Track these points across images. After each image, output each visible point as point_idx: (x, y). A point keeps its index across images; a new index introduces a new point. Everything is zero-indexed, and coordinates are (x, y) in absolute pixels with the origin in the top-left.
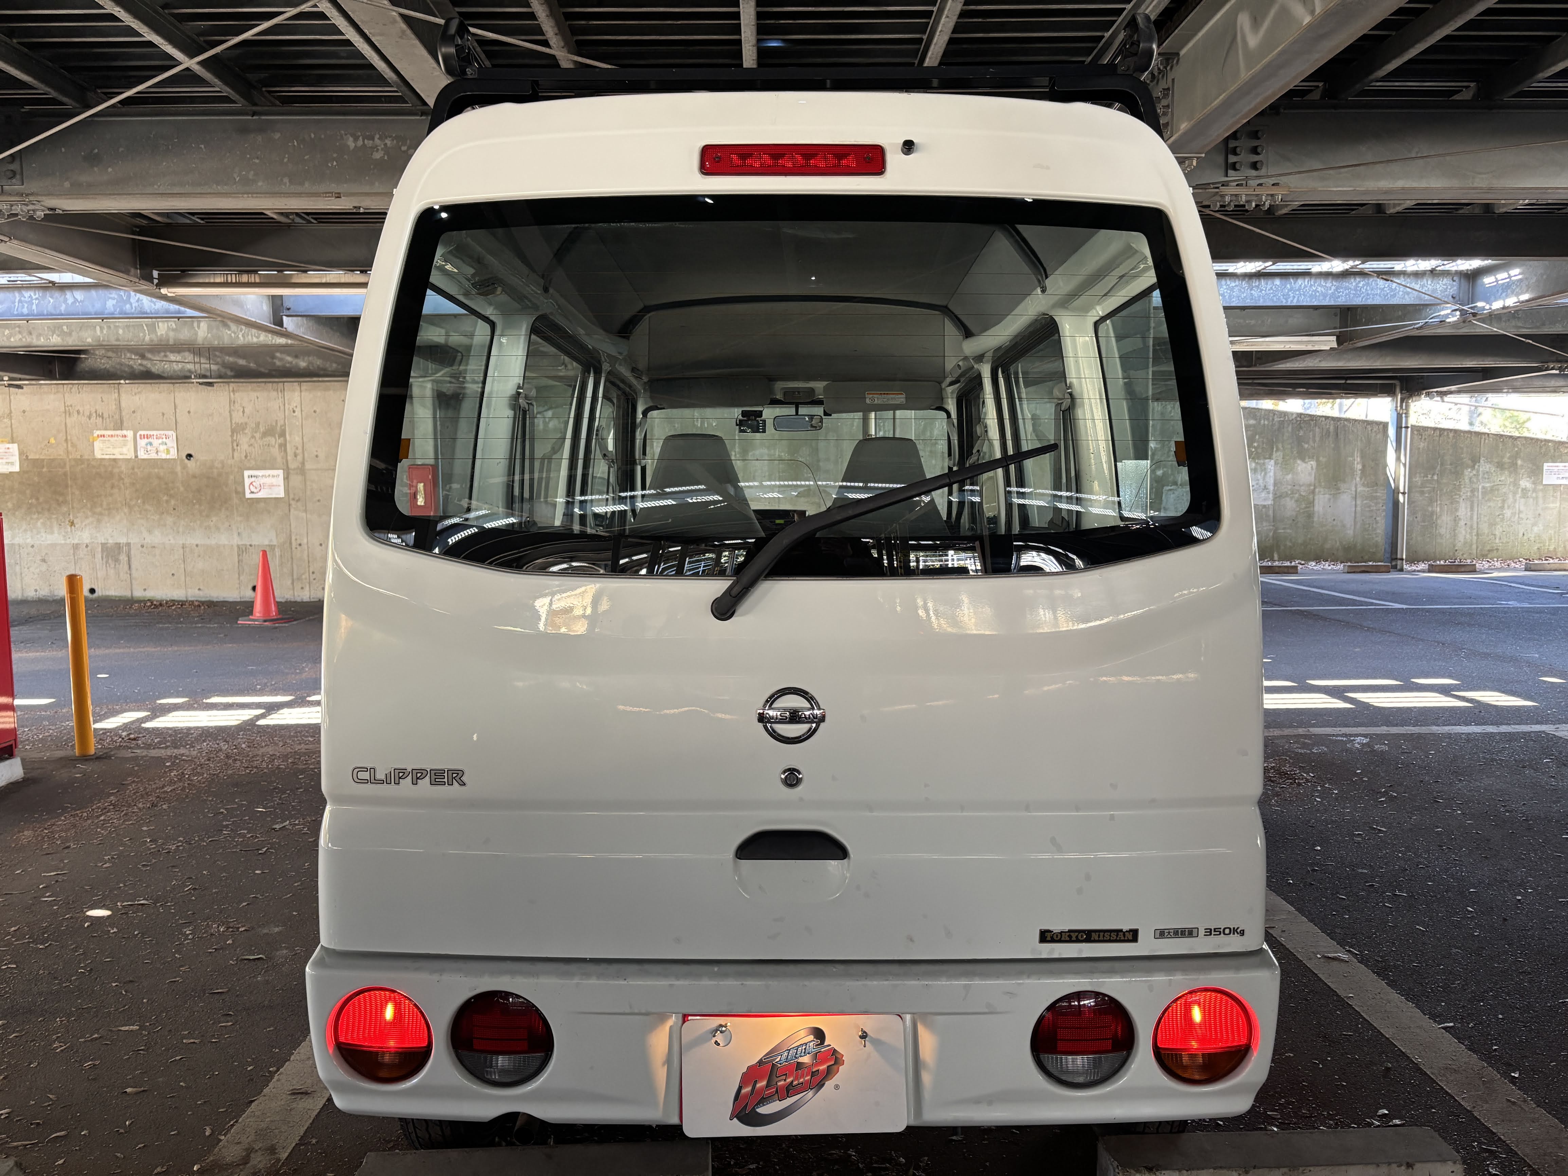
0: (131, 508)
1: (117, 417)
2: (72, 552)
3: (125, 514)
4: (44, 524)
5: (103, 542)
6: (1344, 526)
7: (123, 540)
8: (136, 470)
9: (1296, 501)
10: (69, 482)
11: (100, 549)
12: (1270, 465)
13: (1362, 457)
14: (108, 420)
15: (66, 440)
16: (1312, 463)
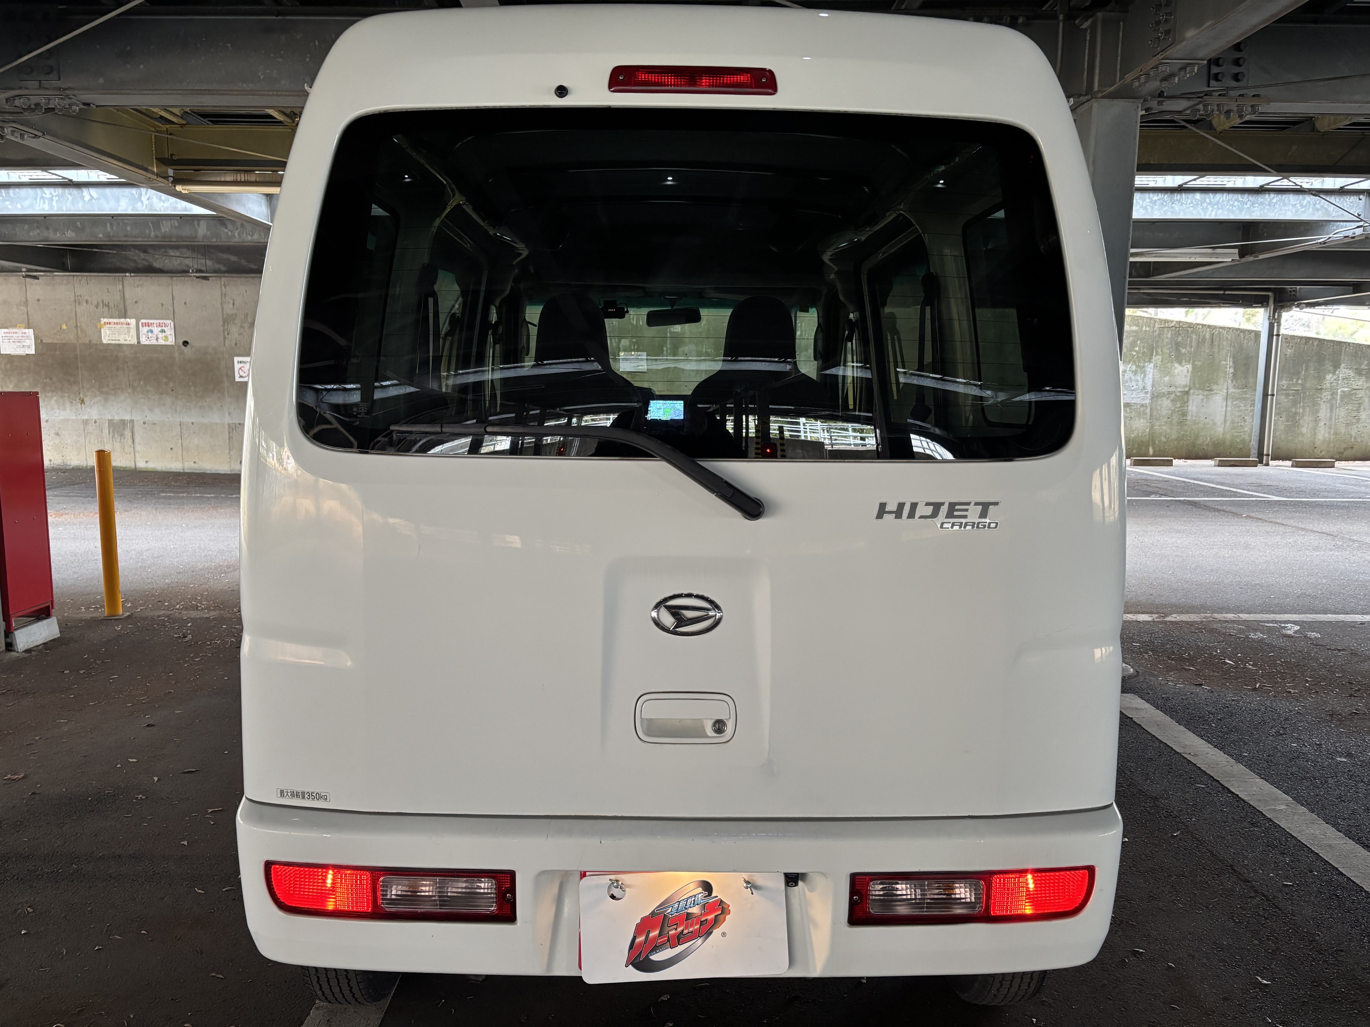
0: (134, 389)
1: (122, 306)
2: (82, 427)
3: (129, 393)
4: (57, 402)
5: (110, 418)
6: (1214, 424)
7: (127, 417)
8: (138, 355)
9: (1172, 401)
10: (80, 365)
11: (107, 425)
12: (1150, 367)
13: (1234, 362)
14: (113, 309)
15: (76, 326)
16: (1188, 366)
